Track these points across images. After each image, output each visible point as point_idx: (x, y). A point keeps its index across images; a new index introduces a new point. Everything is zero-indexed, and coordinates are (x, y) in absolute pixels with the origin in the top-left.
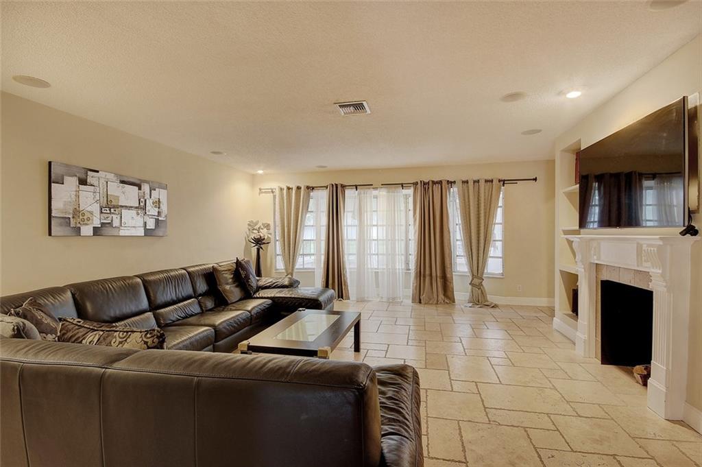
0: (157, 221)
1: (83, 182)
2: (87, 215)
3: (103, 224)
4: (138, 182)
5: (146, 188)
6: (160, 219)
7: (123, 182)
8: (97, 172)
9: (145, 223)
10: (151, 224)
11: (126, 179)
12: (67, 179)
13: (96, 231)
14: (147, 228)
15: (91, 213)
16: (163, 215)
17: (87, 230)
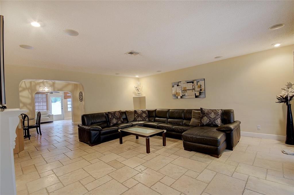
0: (200, 93)
1: (178, 85)
2: (179, 93)
3: (183, 95)
4: (192, 81)
5: (195, 82)
6: (201, 91)
7: (188, 83)
8: (181, 82)
9: (195, 94)
10: (198, 94)
11: (188, 82)
12: (175, 86)
13: (181, 97)
14: (196, 95)
15: (180, 93)
16: (203, 90)
17: (179, 97)
